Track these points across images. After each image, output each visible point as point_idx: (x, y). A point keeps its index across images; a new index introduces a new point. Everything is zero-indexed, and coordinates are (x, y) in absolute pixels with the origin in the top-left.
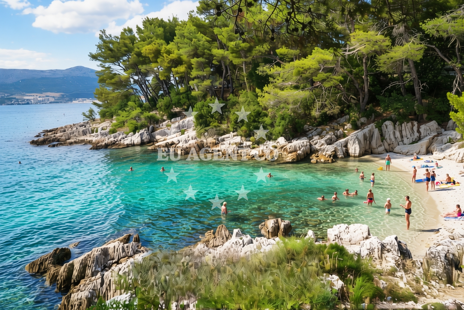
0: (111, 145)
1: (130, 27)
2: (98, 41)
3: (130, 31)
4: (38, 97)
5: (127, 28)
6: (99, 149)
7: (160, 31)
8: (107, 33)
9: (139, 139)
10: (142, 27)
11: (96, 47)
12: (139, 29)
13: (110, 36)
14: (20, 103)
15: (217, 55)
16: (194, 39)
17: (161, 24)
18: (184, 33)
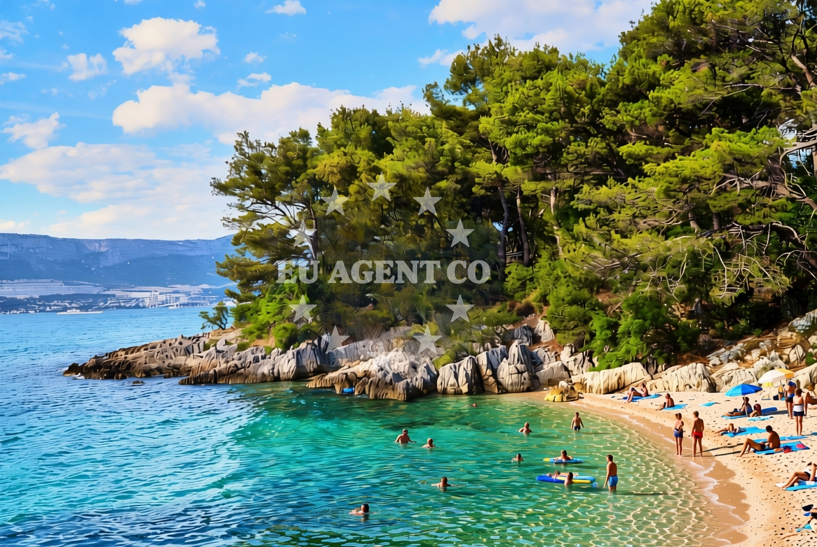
0: (228, 374)
1: (304, 128)
2: (232, 155)
3: (305, 135)
4: (158, 293)
5: (298, 131)
6: (201, 383)
7: (365, 132)
8: (252, 139)
9: (293, 363)
10: (328, 125)
11: (228, 167)
12: (322, 132)
13: (259, 144)
14: (122, 304)
15: (482, 174)
16: (428, 139)
17: (372, 120)
18: (407, 126)
